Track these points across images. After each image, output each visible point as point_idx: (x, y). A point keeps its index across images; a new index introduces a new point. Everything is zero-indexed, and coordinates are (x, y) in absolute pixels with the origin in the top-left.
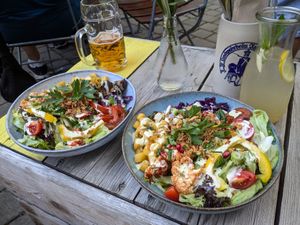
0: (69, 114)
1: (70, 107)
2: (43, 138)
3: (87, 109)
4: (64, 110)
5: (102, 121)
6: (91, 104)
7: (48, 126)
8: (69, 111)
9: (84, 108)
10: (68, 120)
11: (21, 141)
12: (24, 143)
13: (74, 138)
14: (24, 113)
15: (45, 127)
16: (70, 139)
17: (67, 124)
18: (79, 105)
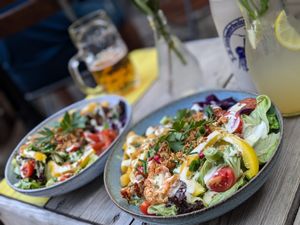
0: (59, 150)
1: (61, 142)
2: (36, 178)
3: (78, 141)
4: (54, 146)
5: (92, 150)
6: (82, 134)
7: (39, 166)
8: (59, 146)
9: (74, 140)
10: (59, 156)
11: (17, 185)
12: (20, 187)
13: (64, 173)
14: (18, 157)
15: (36, 167)
16: (59, 175)
17: (58, 160)
18: (69, 138)
